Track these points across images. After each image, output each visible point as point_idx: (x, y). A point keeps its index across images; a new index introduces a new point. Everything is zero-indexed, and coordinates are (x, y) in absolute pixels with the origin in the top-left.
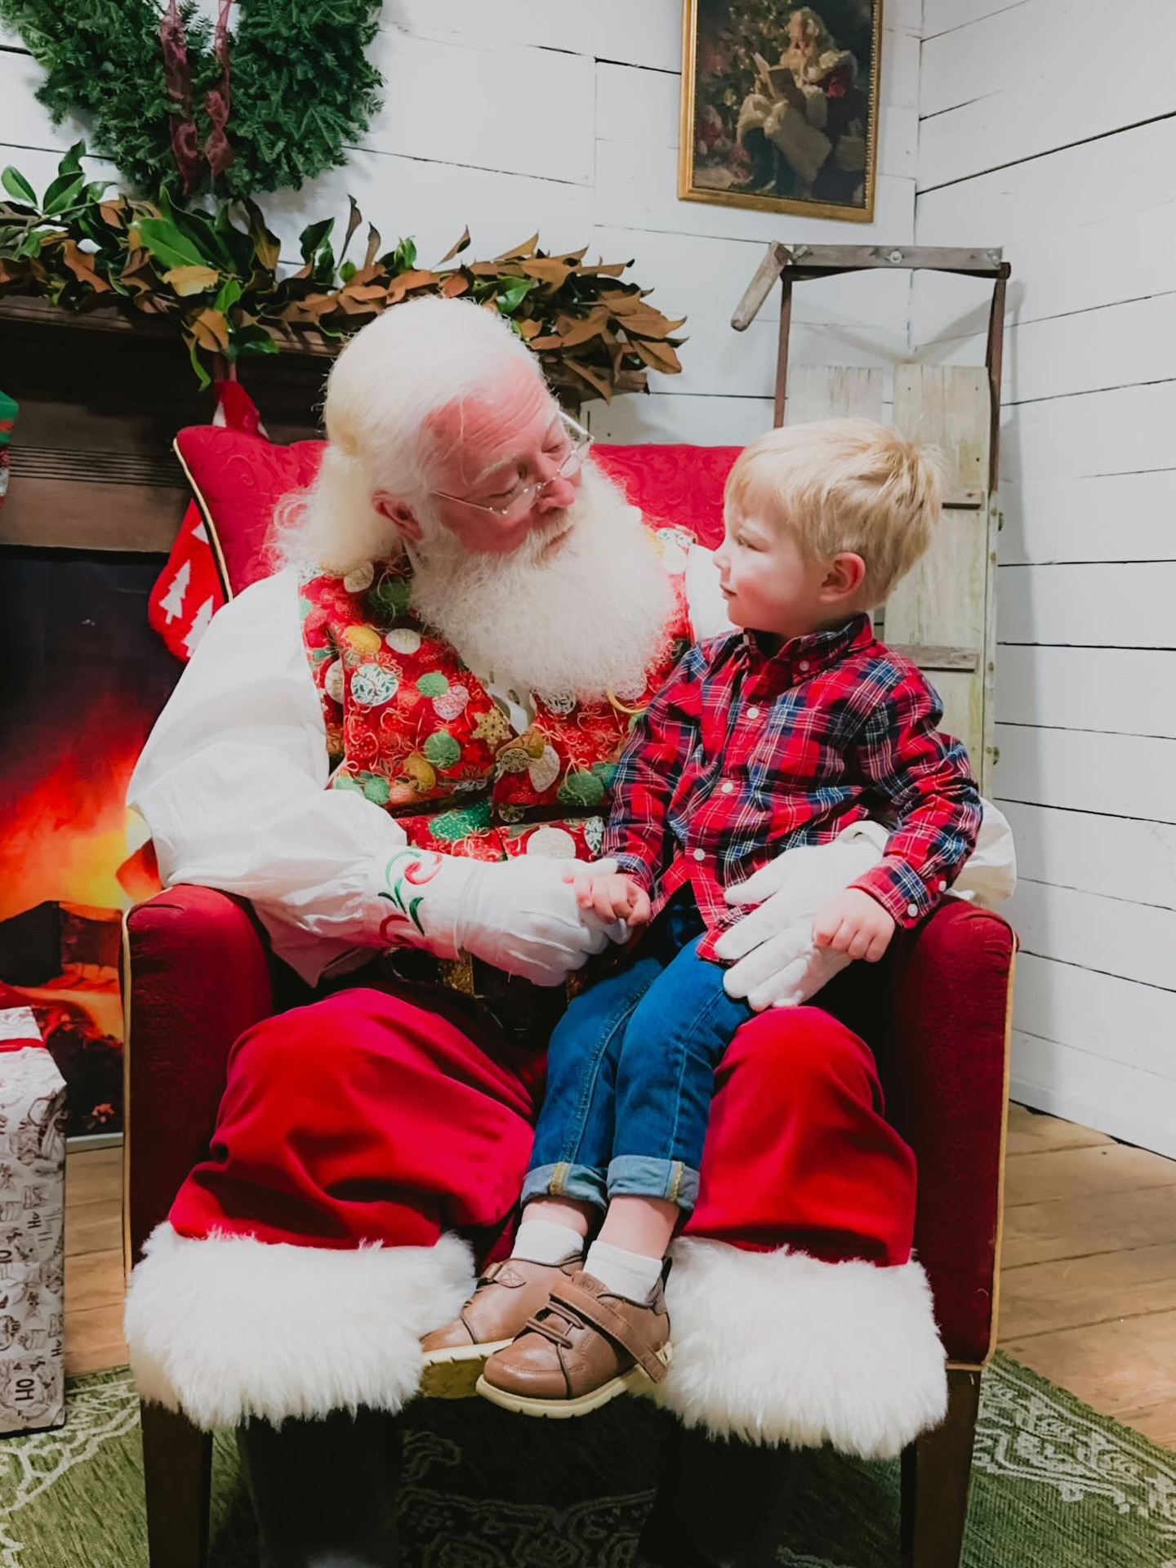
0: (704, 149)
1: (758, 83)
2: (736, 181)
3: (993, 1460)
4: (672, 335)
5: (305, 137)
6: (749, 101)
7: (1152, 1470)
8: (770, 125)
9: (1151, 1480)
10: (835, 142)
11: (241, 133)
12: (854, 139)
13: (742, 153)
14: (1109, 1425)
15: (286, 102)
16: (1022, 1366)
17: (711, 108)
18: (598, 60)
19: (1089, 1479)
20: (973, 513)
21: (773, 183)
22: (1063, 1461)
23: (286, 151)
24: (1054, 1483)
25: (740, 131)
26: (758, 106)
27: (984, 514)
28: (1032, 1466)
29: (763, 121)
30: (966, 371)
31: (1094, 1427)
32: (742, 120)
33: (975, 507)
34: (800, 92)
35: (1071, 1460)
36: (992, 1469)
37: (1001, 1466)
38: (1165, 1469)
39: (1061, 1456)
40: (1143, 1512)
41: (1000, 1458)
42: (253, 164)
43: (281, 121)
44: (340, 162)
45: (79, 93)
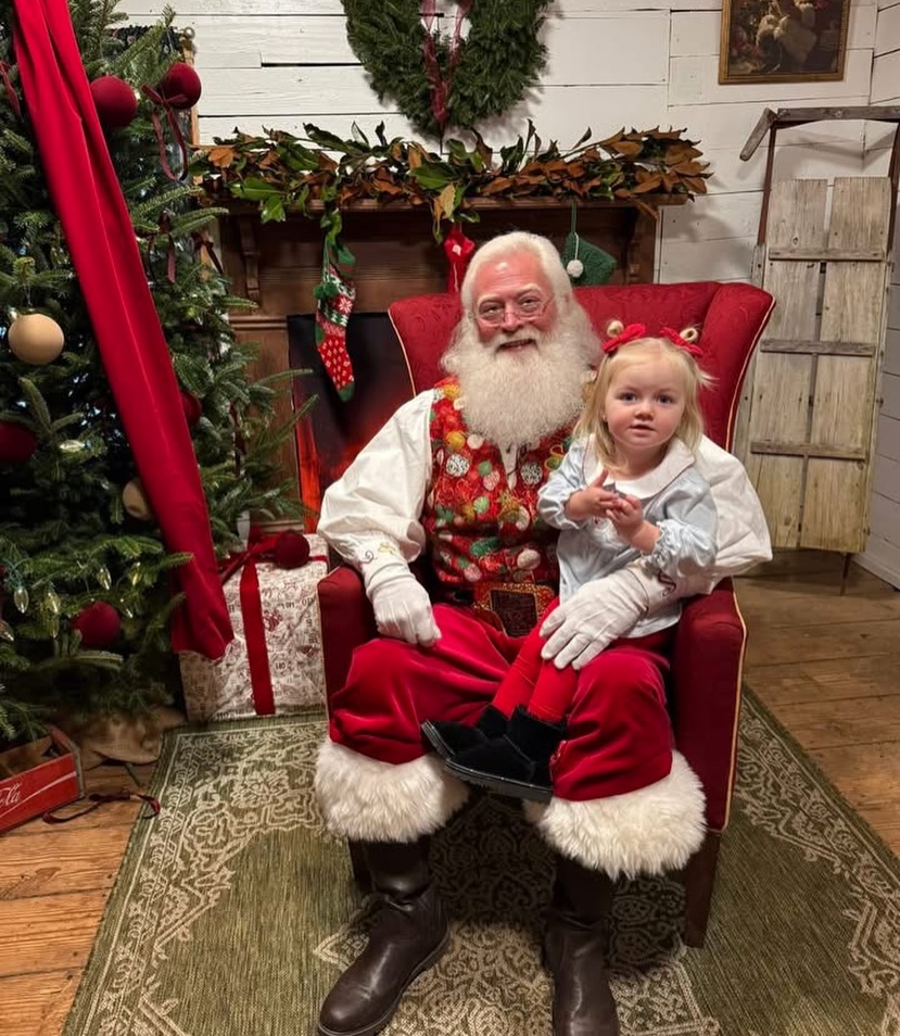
0: (735, 53)
1: (770, 9)
2: (754, 68)
3: (777, 829)
4: (705, 172)
5: (501, 89)
6: (764, 21)
7: (862, 848)
8: (777, 31)
9: (860, 855)
10: (819, 34)
11: (466, 94)
12: (832, 31)
13: (759, 52)
14: (851, 815)
15: (491, 73)
16: (818, 767)
17: (740, 29)
18: (672, 11)
19: (825, 848)
20: (877, 265)
21: (779, 66)
22: (815, 834)
23: (490, 100)
24: (804, 847)
25: (758, 38)
26: (769, 22)
27: (883, 265)
28: (796, 835)
29: (773, 30)
30: (877, 180)
31: (842, 815)
32: (759, 32)
33: (879, 261)
34: (798, 9)
35: (819, 834)
36: (774, 834)
37: (779, 833)
38: (872, 849)
39: (815, 831)
40: (847, 875)
41: (780, 828)
42: (474, 108)
43: (488, 84)
44: (521, 98)
45: (388, 83)
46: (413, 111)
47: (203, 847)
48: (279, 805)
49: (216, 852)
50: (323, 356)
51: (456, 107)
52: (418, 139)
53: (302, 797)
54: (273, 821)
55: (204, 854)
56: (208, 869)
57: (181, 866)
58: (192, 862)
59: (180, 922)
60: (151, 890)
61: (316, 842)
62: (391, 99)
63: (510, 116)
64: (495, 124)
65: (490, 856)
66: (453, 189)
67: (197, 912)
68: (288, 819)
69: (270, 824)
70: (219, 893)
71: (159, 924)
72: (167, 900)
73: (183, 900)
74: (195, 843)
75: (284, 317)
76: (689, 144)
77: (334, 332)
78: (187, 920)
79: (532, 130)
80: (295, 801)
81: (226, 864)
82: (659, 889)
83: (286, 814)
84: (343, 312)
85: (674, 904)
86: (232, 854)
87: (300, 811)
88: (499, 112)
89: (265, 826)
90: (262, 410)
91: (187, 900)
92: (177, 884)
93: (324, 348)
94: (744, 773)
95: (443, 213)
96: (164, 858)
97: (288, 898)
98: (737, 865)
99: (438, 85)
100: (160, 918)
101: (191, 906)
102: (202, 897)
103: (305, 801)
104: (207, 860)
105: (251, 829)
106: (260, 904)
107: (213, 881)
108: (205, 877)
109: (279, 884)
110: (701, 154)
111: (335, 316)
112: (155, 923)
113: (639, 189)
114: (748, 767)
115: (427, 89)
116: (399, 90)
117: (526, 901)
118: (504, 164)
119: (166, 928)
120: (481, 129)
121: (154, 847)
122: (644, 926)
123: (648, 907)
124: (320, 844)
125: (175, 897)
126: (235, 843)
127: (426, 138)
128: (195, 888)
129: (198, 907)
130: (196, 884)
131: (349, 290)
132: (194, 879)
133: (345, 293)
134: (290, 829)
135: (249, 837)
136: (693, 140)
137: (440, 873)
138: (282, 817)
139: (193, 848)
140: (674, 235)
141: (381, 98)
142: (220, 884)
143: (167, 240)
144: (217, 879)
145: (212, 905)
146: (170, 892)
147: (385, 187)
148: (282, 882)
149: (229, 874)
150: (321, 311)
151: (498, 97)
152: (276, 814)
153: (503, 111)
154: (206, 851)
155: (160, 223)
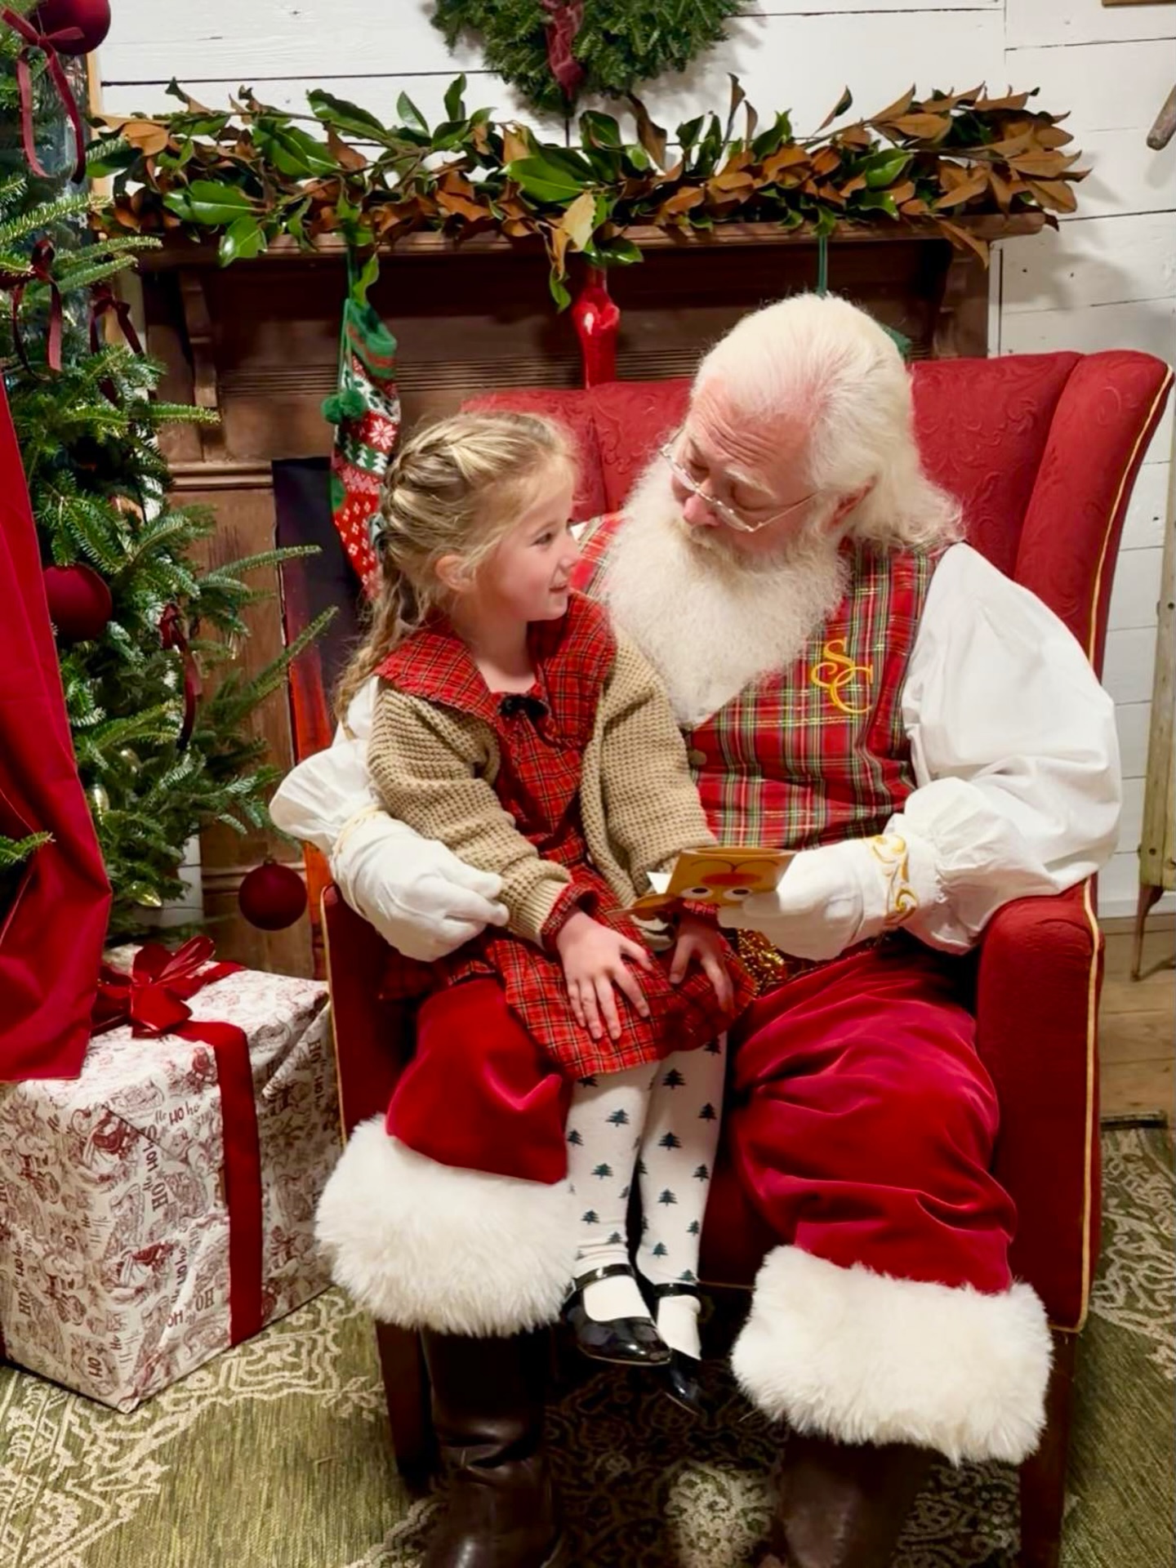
4: (1074, 168)
5: (683, 20)
11: (614, 31)
23: (662, 41)
42: (630, 58)
43: (655, 10)
44: (721, 38)
45: (466, 15)
46: (514, 65)
47: (107, 1430)
48: (254, 1357)
49: (132, 1436)
50: (344, 535)
51: (595, 54)
52: (525, 119)
53: (299, 1345)
54: (242, 1383)
55: (109, 1440)
56: (118, 1464)
57: (66, 1460)
58: (87, 1453)
59: (65, 1546)
60: (9, 1499)
61: (325, 1416)
62: (471, 46)
63: (702, 73)
64: (674, 89)
65: (656, 1432)
66: (593, 202)
67: (96, 1530)
68: (272, 1379)
69: (236, 1389)
70: (138, 1500)
71: (24, 1551)
72: (39, 1512)
73: (69, 1512)
74: (93, 1423)
75: (268, 464)
76: (1046, 119)
77: (362, 487)
78: (78, 1543)
79: (738, 94)
80: (286, 1351)
81: (152, 1455)
82: (979, 1482)
83: (267, 1373)
84: (379, 447)
85: (1005, 1507)
86: (162, 1440)
87: (295, 1367)
88: (680, 65)
89: (227, 1392)
90: (224, 624)
91: (79, 1511)
92: (57, 1486)
93: (346, 518)
94: (1158, 1295)
95: (571, 244)
96: (33, 1448)
97: (269, 1505)
98: (1131, 1444)
99: (560, 14)
100: (27, 1539)
101: (84, 1521)
102: (107, 1509)
103: (304, 1351)
104: (112, 1449)
105: (200, 1399)
106: (216, 1515)
107: (125, 1482)
108: (112, 1477)
109: (255, 1484)
110: (1070, 138)
111: (364, 455)
112: (17, 1550)
113: (944, 203)
114: (1165, 1285)
115: (540, 25)
116: (486, 29)
117: (722, 1502)
118: (687, 157)
119: (38, 1557)
120: (647, 98)
121: (15, 1430)
122: (947, 1541)
123: (955, 1513)
124: (331, 1419)
125: (55, 1508)
126: (168, 1421)
127: (541, 118)
128: (93, 1493)
129: (98, 1523)
130: (95, 1487)
131: (388, 405)
132: (91, 1480)
133: (381, 410)
134: (274, 1397)
135: (196, 1410)
136: (1053, 113)
137: (560, 1461)
138: (261, 1378)
139: (89, 1431)
140: (1025, 297)
141: (451, 42)
142: (140, 1487)
143: (48, 299)
144: (134, 1477)
145: (125, 1520)
146: (45, 1500)
147: (457, 207)
148: (256, 1481)
149: (156, 1469)
150: (340, 448)
151: (677, 35)
152: (249, 1373)
153: (689, 63)
154: (114, 1435)
155: (36, 260)
